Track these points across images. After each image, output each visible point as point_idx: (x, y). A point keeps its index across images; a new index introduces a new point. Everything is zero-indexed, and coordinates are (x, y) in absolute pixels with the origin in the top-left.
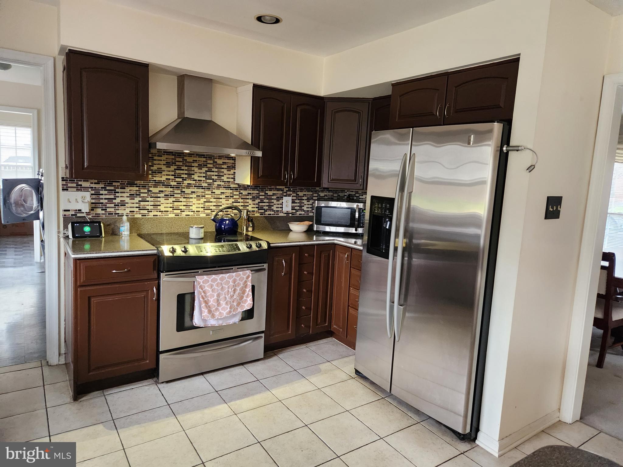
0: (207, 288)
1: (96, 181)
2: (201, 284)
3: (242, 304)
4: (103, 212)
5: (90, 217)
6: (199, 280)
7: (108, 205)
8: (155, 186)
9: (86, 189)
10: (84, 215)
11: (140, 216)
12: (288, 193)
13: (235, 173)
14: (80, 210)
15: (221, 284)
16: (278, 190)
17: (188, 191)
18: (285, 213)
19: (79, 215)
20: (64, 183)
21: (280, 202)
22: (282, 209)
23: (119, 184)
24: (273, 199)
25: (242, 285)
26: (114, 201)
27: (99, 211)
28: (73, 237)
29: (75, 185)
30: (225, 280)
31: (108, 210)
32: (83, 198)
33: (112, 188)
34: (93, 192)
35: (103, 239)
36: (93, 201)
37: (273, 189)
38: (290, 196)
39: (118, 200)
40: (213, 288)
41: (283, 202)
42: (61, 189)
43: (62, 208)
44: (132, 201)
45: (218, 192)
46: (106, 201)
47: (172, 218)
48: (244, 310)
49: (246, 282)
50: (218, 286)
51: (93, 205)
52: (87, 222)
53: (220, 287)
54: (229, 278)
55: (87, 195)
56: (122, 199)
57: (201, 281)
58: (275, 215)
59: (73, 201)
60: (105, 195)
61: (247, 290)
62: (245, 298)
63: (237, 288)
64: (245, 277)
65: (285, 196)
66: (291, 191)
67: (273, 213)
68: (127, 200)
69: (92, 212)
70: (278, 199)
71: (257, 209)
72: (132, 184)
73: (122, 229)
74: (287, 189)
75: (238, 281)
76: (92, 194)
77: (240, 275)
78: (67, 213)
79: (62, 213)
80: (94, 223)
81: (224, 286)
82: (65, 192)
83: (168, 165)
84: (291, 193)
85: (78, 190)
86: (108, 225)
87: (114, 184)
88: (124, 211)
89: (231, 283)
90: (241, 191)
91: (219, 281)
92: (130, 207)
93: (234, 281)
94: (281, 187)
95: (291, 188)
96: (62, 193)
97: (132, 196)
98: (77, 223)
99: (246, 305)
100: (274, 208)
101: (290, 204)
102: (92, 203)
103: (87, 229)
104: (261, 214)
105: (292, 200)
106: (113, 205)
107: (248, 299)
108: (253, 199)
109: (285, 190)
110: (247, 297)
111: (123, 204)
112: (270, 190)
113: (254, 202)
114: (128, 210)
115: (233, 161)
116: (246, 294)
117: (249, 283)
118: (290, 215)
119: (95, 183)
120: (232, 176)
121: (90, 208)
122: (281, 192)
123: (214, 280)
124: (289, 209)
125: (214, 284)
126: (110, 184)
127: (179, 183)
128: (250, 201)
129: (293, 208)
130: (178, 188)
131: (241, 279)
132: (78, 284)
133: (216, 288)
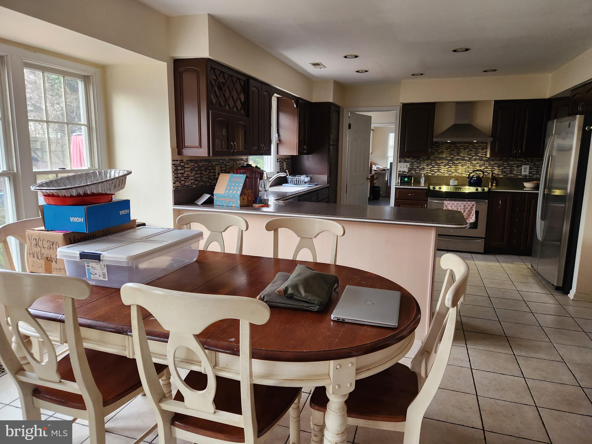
0: (449, 207)
1: (412, 158)
2: (446, 205)
3: (469, 219)
4: (415, 172)
5: (409, 174)
6: (445, 203)
7: (417, 169)
8: (439, 160)
9: (408, 162)
10: (406, 173)
11: (431, 175)
12: (527, 163)
13: (487, 151)
14: (405, 171)
15: (457, 206)
16: (518, 161)
17: (456, 162)
18: (523, 176)
19: (404, 173)
20: (400, 159)
21: (520, 168)
22: (521, 173)
23: (422, 159)
24: (514, 167)
25: (469, 209)
26: (419, 167)
27: (413, 172)
28: (400, 182)
29: (404, 160)
30: (459, 205)
31: (417, 171)
32: (407, 166)
33: (419, 161)
34: (411, 163)
35: (412, 184)
36: (411, 167)
37: (514, 160)
38: (529, 165)
39: (421, 167)
40: (452, 208)
41: (522, 169)
42: (398, 162)
43: (398, 170)
44: (428, 167)
45: (474, 162)
46: (416, 167)
47: (447, 176)
48: (470, 222)
49: (472, 208)
50: (455, 207)
51: (410, 169)
52: (407, 176)
53: (456, 208)
54: (461, 204)
55: (408, 164)
56: (423, 166)
57: (446, 203)
58: (515, 177)
59: (402, 167)
60: (416, 165)
61: (473, 212)
62: (471, 216)
63: (466, 210)
64: (471, 205)
65: (524, 165)
66: (530, 162)
67: (513, 175)
68: (425, 167)
69: (410, 172)
70: (518, 167)
71: (501, 173)
72: (428, 159)
73: (421, 180)
74: (526, 160)
75: (467, 206)
76: (411, 164)
77: (468, 203)
78: (400, 172)
79: (398, 172)
80: (410, 177)
81: (458, 207)
82: (400, 163)
83: (447, 149)
84: (530, 163)
85: (405, 162)
86: (416, 178)
87: (420, 159)
88: (423, 173)
89: (462, 207)
90: (490, 162)
91: (455, 204)
92: (427, 170)
93: (465, 206)
94: (521, 159)
95: (530, 159)
96: (398, 163)
97: (428, 165)
98: (403, 176)
99: (471, 220)
100: (515, 172)
101: (528, 170)
102: (410, 168)
103: (406, 179)
104: (504, 176)
105: (530, 167)
106: (419, 169)
107: (473, 217)
108: (499, 167)
109: (524, 161)
110: (473, 215)
111: (423, 168)
112: (512, 161)
113: (499, 169)
114: (425, 172)
115: (486, 145)
116: (472, 214)
117: (474, 209)
118: (528, 177)
119: (412, 159)
120: (485, 153)
121: (409, 171)
122: (521, 162)
123: (453, 204)
124: (527, 173)
125: (453, 206)
126: (418, 159)
127: (452, 158)
128: (496, 168)
129: (530, 173)
130: (451, 161)
131: (469, 206)
132: (396, 198)
133: (454, 208)
